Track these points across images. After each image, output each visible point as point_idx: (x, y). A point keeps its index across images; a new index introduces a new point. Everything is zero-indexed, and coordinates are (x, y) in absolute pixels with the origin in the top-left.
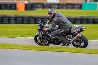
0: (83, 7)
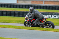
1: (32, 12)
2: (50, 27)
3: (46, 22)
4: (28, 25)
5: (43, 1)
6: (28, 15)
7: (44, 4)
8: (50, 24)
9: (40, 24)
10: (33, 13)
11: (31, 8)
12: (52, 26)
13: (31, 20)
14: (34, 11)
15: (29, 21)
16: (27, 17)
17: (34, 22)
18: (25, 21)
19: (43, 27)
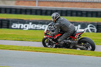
1: (56, 22)
3: (81, 39)
4: (49, 45)
5: (35, 1)
6: (50, 27)
7: (37, 6)
8: (87, 43)
9: (70, 43)
10: (57, 24)
11: (54, 15)
12: (90, 47)
14: (59, 19)
15: (51, 38)
16: (47, 30)
17: (59, 40)
18: (45, 37)
19: (75, 48)
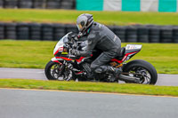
0: (78, 6)
2: (143, 79)
13: (78, 57)
16: (64, 48)
